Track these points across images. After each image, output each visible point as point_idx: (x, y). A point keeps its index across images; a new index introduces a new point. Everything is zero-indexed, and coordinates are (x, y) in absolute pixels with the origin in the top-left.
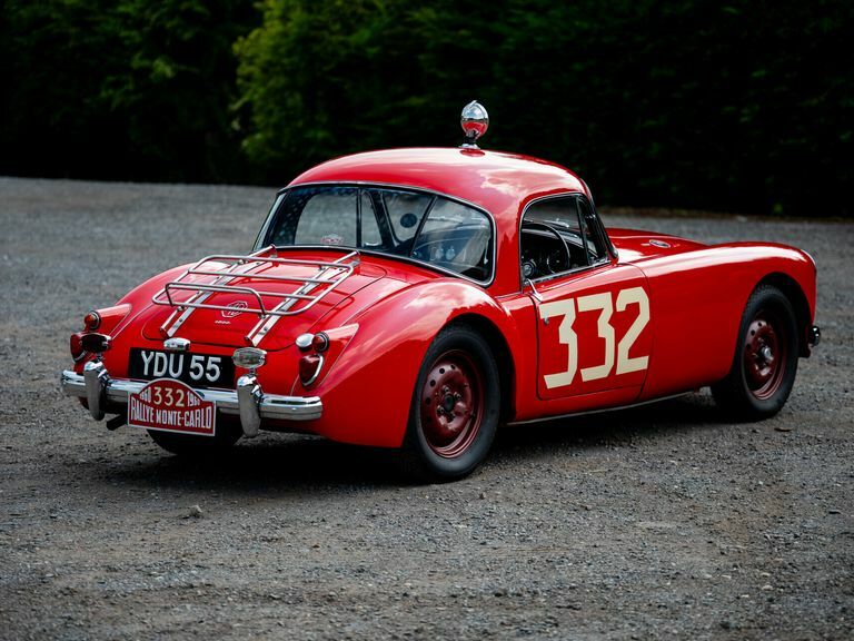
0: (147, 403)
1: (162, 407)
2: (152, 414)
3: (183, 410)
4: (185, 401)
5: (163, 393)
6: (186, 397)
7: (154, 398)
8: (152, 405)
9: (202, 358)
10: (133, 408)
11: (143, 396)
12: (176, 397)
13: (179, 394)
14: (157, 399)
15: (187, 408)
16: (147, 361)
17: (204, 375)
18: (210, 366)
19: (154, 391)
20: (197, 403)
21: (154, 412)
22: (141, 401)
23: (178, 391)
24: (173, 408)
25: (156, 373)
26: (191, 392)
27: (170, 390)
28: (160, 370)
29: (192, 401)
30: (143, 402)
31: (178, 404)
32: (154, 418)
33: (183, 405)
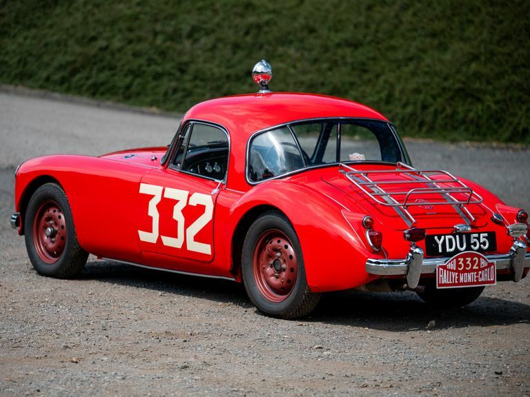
0: (453, 271)
1: (464, 271)
2: (457, 277)
3: (477, 271)
4: (479, 265)
5: (465, 262)
6: (479, 261)
7: (458, 266)
8: (457, 271)
9: (476, 235)
10: (440, 276)
11: (449, 266)
12: (473, 262)
13: (475, 261)
14: (460, 266)
15: (480, 269)
16: (440, 243)
17: (480, 246)
18: (482, 240)
19: (457, 262)
20: (486, 265)
21: (458, 276)
22: (447, 270)
23: (474, 259)
24: (472, 270)
25: (448, 250)
26: (483, 258)
27: (469, 259)
28: (451, 247)
29: (484, 263)
30: (450, 270)
31: (475, 267)
32: (458, 279)
33: (477, 268)
